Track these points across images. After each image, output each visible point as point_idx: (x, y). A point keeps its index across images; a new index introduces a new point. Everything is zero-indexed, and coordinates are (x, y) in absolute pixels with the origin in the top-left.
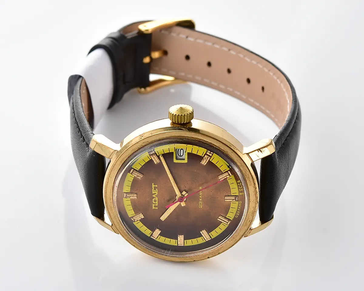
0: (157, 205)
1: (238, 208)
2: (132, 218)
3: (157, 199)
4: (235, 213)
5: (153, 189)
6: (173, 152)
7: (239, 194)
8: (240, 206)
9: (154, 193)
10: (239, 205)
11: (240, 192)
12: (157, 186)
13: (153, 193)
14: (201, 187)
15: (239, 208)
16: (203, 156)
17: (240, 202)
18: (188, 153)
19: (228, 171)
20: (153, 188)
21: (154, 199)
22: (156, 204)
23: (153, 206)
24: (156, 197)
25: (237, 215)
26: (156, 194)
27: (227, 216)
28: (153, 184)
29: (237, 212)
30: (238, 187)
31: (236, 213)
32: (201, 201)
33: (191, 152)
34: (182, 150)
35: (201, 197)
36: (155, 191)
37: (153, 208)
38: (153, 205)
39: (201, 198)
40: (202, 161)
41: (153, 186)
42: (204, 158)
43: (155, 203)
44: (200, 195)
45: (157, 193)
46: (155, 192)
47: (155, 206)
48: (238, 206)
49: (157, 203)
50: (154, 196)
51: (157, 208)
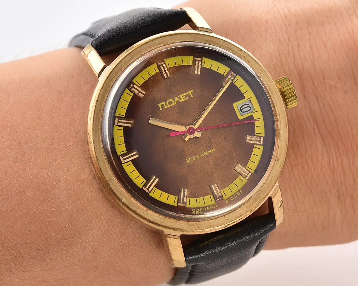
0: (166, 107)
2: (133, 85)
3: (174, 104)
4: (198, 206)
5: (185, 94)
6: (245, 98)
7: (226, 199)
8: (209, 208)
9: (181, 97)
10: (211, 206)
11: (229, 199)
12: (192, 96)
13: (181, 96)
14: (214, 150)
15: (206, 208)
16: (256, 135)
17: (215, 206)
18: (252, 115)
19: (251, 173)
20: (187, 93)
21: (172, 101)
22: (167, 106)
23: (161, 104)
24: (176, 102)
25: (196, 210)
26: (181, 100)
27: (189, 198)
28: (193, 91)
29: (201, 208)
30: (234, 194)
31: (198, 208)
32: (196, 158)
33: (255, 119)
34: (249, 108)
35: (202, 155)
36: (184, 97)
37: (160, 105)
38: (164, 103)
39: (199, 156)
40: (250, 136)
41: (190, 92)
42: (255, 137)
44: (203, 154)
45: (182, 100)
46: (182, 98)
47: (162, 106)
48: (209, 206)
49: (169, 106)
50: (177, 99)
51: (161, 109)
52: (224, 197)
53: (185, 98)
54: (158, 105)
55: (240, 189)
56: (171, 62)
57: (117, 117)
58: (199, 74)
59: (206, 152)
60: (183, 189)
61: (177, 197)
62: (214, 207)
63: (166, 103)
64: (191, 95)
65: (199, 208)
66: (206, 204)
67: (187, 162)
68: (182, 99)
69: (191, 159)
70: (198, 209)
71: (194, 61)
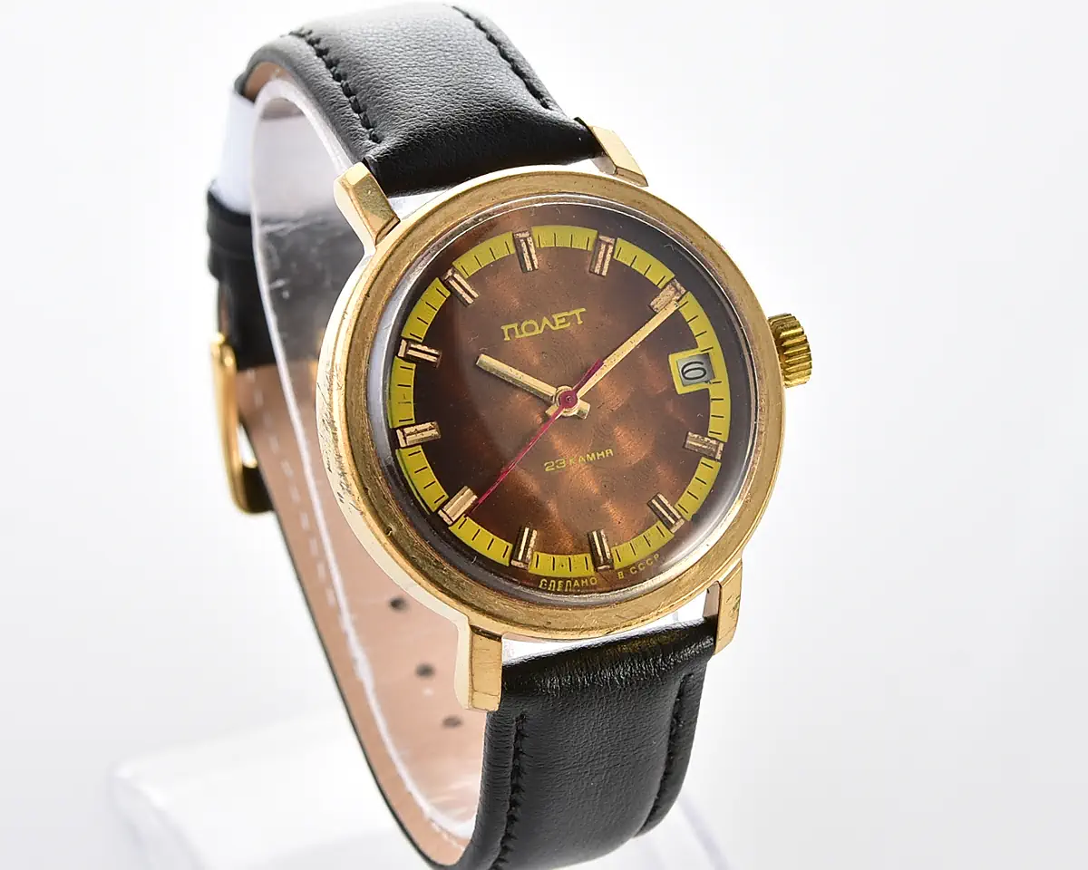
0: (518, 336)
1: (573, 580)
2: (454, 272)
3: (537, 332)
4: (556, 574)
5: (566, 314)
6: (697, 347)
7: (620, 570)
8: (580, 583)
9: (556, 320)
10: (584, 578)
11: (626, 570)
12: (580, 322)
13: (555, 317)
14: (611, 452)
15: (573, 584)
16: (710, 435)
17: (593, 581)
18: (708, 389)
19: (684, 519)
20: (571, 313)
21: (535, 324)
22: (521, 333)
23: (510, 326)
24: (542, 329)
25: (549, 581)
26: (554, 325)
27: (539, 553)
28: (584, 310)
29: (560, 579)
30: (639, 562)
31: (554, 578)
32: (568, 464)
33: (711, 397)
34: (703, 373)
35: (581, 459)
36: (563, 320)
37: (505, 328)
38: (515, 326)
39: (576, 460)
40: (696, 436)
41: (577, 312)
42: (706, 439)
43: (523, 328)
44: (586, 458)
45: (557, 328)
46: (557, 322)
47: (511, 332)
48: (579, 579)
49: (526, 334)
50: (546, 321)
51: (507, 338)
52: (617, 565)
53: (563, 323)
54: (503, 328)
55: (655, 553)
56: (546, 236)
57: (405, 339)
58: (604, 273)
59: (593, 455)
60: (527, 530)
61: (511, 546)
62: (589, 583)
63: (519, 327)
64: (579, 319)
65: (557, 579)
66: (574, 574)
67: (547, 470)
68: (557, 325)
69: (555, 465)
70: (554, 581)
71: (598, 242)
